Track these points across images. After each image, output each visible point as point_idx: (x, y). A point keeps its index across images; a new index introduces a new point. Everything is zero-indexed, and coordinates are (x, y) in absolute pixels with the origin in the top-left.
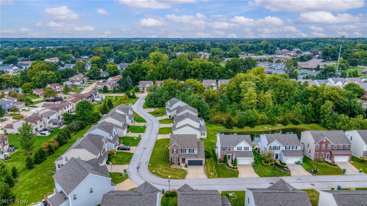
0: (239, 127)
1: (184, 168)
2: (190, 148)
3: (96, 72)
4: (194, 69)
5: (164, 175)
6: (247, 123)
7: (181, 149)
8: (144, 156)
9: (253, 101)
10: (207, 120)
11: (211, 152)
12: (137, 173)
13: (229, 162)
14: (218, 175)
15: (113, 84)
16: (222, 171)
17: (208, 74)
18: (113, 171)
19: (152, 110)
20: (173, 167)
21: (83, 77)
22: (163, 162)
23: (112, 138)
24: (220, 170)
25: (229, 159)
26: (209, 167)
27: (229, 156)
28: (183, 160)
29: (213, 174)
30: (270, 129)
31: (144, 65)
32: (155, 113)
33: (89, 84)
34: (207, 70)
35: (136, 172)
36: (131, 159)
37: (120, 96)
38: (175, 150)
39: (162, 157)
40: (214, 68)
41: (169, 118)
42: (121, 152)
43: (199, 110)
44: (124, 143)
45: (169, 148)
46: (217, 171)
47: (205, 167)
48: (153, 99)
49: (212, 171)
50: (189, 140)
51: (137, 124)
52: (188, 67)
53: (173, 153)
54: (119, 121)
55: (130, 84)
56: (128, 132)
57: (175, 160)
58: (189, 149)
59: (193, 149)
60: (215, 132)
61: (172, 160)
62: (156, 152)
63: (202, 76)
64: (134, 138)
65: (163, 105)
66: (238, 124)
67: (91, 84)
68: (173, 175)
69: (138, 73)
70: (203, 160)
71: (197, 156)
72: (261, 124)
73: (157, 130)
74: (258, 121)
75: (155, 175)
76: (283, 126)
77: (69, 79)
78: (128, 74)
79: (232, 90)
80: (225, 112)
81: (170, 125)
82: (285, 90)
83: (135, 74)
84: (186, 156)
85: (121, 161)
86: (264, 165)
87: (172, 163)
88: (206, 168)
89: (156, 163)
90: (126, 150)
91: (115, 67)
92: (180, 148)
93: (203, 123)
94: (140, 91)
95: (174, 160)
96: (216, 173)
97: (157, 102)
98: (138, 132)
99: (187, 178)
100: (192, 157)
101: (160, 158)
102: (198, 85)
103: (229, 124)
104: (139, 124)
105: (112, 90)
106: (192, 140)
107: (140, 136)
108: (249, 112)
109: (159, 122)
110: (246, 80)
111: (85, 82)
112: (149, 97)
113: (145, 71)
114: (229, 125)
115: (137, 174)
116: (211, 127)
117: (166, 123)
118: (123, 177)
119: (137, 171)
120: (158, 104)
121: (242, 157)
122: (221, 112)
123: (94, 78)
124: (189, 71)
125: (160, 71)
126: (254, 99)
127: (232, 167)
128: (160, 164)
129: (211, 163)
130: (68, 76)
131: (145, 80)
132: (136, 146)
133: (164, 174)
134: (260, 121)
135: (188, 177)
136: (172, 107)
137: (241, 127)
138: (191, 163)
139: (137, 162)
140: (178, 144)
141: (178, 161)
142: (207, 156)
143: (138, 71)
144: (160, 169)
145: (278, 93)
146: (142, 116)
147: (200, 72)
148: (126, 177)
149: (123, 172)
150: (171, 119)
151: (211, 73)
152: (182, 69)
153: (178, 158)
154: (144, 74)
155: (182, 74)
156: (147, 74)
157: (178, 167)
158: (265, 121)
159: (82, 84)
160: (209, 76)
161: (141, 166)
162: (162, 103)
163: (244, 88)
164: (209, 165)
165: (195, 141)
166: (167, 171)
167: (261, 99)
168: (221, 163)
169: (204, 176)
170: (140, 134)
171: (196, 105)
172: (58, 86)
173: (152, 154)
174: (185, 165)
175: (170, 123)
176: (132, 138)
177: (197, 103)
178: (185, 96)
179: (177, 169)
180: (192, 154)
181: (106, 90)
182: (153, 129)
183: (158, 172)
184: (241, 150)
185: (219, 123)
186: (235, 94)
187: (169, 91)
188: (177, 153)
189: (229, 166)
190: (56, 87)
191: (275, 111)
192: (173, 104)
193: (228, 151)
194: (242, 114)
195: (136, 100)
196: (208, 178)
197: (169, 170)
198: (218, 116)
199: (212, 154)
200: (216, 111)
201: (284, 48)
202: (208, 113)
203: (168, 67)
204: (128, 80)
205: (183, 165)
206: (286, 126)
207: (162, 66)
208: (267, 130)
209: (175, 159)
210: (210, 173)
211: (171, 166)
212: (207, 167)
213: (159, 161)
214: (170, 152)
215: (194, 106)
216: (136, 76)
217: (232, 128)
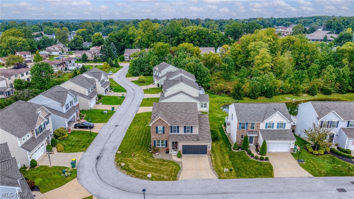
0: (251, 98)
1: (175, 159)
2: (186, 124)
3: (77, 42)
4: (188, 35)
5: (141, 172)
6: (262, 92)
7: (171, 127)
8: (113, 136)
9: (267, 65)
10: (207, 89)
11: (218, 130)
12: (95, 169)
13: (252, 147)
14: (236, 172)
15: (95, 53)
16: (242, 164)
17: (205, 41)
18: (53, 165)
19: (136, 79)
20: (157, 156)
21: (63, 47)
22: (141, 148)
23: (64, 110)
24: (238, 161)
25: (251, 142)
26: (218, 157)
27: (251, 138)
28: (174, 144)
29: (227, 170)
30: (294, 100)
31: (131, 31)
32: (140, 82)
33: (69, 54)
34: (203, 37)
35: (93, 165)
36: (90, 143)
37: (101, 66)
38: (160, 128)
39: (141, 139)
40: (212, 35)
41: (157, 87)
42: (78, 131)
43: (196, 75)
44: (87, 119)
45: (151, 125)
46: (233, 164)
47: (212, 156)
48: (138, 65)
49: (224, 164)
50: (184, 111)
51: (113, 94)
52: (182, 33)
53: (157, 132)
54: (84, 87)
55: (115, 53)
56: (97, 103)
57: (161, 145)
58: (185, 127)
59: (192, 127)
60: (219, 104)
61: (155, 146)
62: (133, 131)
63: (198, 44)
64: (104, 111)
65: (150, 73)
66: (250, 93)
67: (71, 54)
68: (156, 172)
69: (124, 40)
70: (209, 144)
71: (197, 138)
72: (280, 93)
73: (139, 101)
74: (277, 89)
75: (125, 171)
76: (310, 96)
77: (47, 48)
78: (112, 41)
79: (237, 55)
80: (230, 79)
81: (158, 95)
82: (306, 52)
83: (121, 42)
84: (180, 137)
85: (73, 145)
86: (312, 153)
87: (155, 150)
88: (213, 158)
89: (130, 149)
90: (87, 128)
91: (99, 36)
92: (169, 125)
93: (202, 92)
94: (125, 60)
95: (159, 145)
96: (232, 169)
97: (143, 69)
98: (112, 103)
99: (180, 178)
100: (189, 140)
101: (138, 140)
102: (194, 50)
103: (238, 93)
104: (116, 94)
105: (93, 59)
106: (188, 112)
107: (113, 108)
108: (265, 77)
109: (143, 92)
110: (255, 41)
111: (65, 52)
112: (134, 62)
113: (132, 38)
114: (238, 95)
115: (93, 170)
116: (213, 97)
117: (153, 93)
118: (67, 176)
119: (95, 163)
120: (145, 72)
121: (275, 139)
122: (224, 80)
123: (76, 48)
124: (183, 38)
125: (149, 37)
126: (268, 63)
127: (259, 156)
128: (136, 150)
129: (221, 150)
130: (46, 46)
131: (131, 48)
132: (105, 122)
133: (139, 169)
134: (279, 90)
135: (182, 176)
136: (161, 72)
137: (254, 97)
138: (188, 150)
139: (100, 148)
140: (166, 119)
141: (166, 146)
142: (215, 139)
143: (123, 38)
144: (135, 160)
145: (297, 56)
146: (122, 85)
147: (196, 39)
148: (73, 175)
149: (70, 166)
150: (160, 89)
151: (208, 41)
152: (175, 37)
153: (166, 142)
154: (132, 42)
155: (175, 41)
156: (135, 42)
157: (166, 157)
158: (285, 90)
159: (61, 54)
160: (206, 44)
161: (104, 155)
162: (149, 70)
163: (253, 50)
164: (218, 153)
165: (194, 114)
166: (147, 165)
167: (276, 62)
168: (238, 150)
169: (212, 175)
170: (113, 106)
171: (193, 70)
172: (29, 54)
173: (127, 134)
174: (176, 152)
175: (158, 92)
176: (101, 112)
177: (194, 67)
178: (178, 61)
179: (164, 161)
180: (189, 135)
181: (86, 58)
182: (134, 101)
183: (131, 166)
184: (273, 128)
185: (223, 93)
186: (241, 59)
187: (159, 56)
188: (164, 133)
189: (253, 156)
190: (27, 55)
191: (299, 76)
192: (162, 69)
193: (249, 129)
194: (256, 79)
195: (119, 69)
196: (219, 178)
197: (150, 163)
198: (221, 84)
199: (220, 134)
200: (217, 79)
201: (281, 24)
202: (209, 81)
203: (158, 34)
204: (112, 48)
205: (173, 155)
206: (314, 96)
207: (151, 32)
208: (290, 101)
209: (161, 143)
210: (221, 168)
211: (153, 155)
212: (215, 157)
213: (135, 146)
214: (153, 131)
215: (190, 71)
216: (122, 44)
217: (243, 99)
